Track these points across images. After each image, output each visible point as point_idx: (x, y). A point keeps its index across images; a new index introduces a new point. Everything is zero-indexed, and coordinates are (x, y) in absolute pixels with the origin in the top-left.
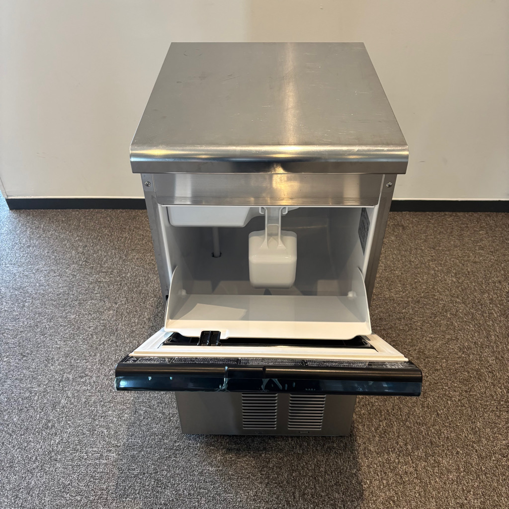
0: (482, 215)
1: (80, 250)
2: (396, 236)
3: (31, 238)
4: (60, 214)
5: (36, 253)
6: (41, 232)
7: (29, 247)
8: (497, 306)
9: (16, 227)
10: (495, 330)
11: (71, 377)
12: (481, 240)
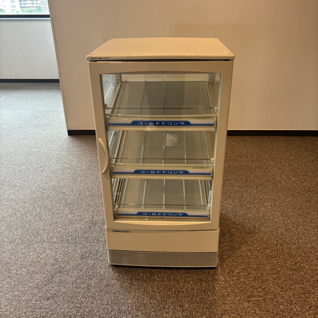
2: (243, 143)
3: (80, 144)
8: (287, 163)
9: (72, 140)
10: (286, 170)
12: (281, 144)
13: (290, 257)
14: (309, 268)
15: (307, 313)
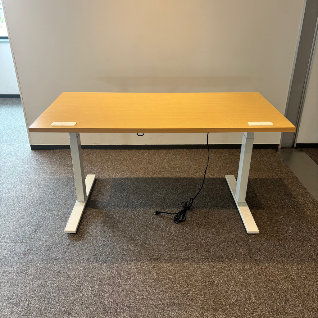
0: (214, 150)
1: (60, 161)
2: (180, 156)
3: (40, 158)
4: (51, 151)
5: (43, 162)
6: (44, 156)
7: (40, 160)
9: (34, 155)
11: (57, 192)
13: (186, 250)
14: (197, 258)
15: (184, 290)
